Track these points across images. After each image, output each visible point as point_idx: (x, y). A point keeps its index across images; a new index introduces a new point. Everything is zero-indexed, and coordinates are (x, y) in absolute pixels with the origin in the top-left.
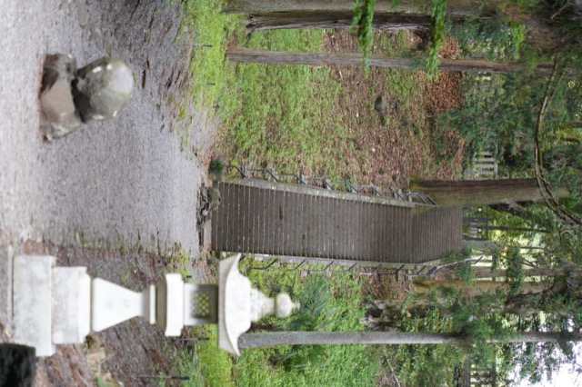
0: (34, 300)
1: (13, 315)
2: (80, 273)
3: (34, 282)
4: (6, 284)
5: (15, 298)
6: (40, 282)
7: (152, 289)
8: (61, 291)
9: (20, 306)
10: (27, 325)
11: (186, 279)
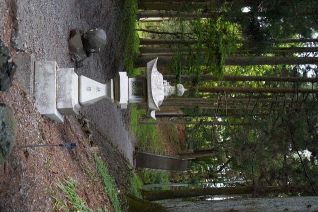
0: (46, 84)
1: (34, 92)
2: (72, 71)
3: (46, 74)
4: (29, 74)
5: (35, 83)
6: (50, 74)
7: (112, 81)
8: (62, 81)
9: (38, 87)
10: (42, 97)
11: (129, 76)
